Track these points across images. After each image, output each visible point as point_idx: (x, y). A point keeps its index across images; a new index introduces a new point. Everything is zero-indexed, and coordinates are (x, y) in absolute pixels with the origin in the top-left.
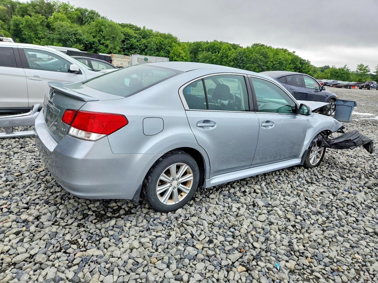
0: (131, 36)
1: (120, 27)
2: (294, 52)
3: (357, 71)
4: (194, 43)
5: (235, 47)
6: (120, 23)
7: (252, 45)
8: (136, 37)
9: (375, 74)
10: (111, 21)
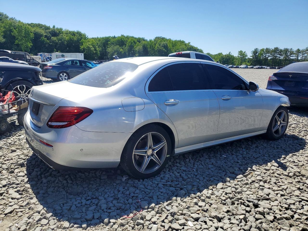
0: (42, 35)
1: (30, 27)
2: (189, 43)
3: (238, 56)
4: (103, 38)
5: (139, 40)
6: (30, 23)
7: (154, 38)
8: (46, 36)
9: (252, 58)
10: (19, 21)
